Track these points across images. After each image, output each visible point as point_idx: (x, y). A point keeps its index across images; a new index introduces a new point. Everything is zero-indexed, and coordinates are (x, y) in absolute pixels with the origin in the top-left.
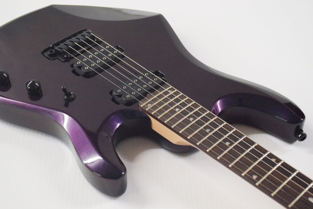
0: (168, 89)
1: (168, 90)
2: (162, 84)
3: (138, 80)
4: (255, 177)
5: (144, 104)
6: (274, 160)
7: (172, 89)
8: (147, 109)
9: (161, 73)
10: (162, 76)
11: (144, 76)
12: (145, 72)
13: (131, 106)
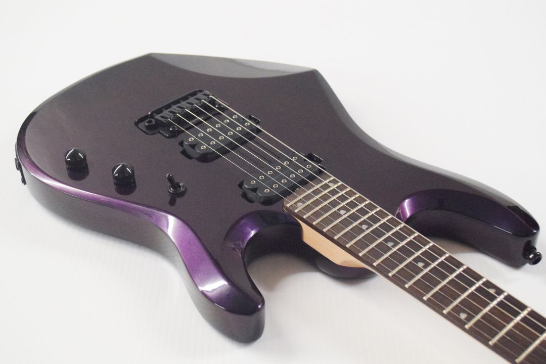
1: (329, 182)
2: (320, 173)
3: (282, 166)
4: (463, 316)
5: (292, 203)
6: (492, 291)
7: (334, 182)
8: (296, 211)
9: (317, 158)
10: (318, 161)
11: (291, 161)
12: (293, 155)
13: (272, 206)
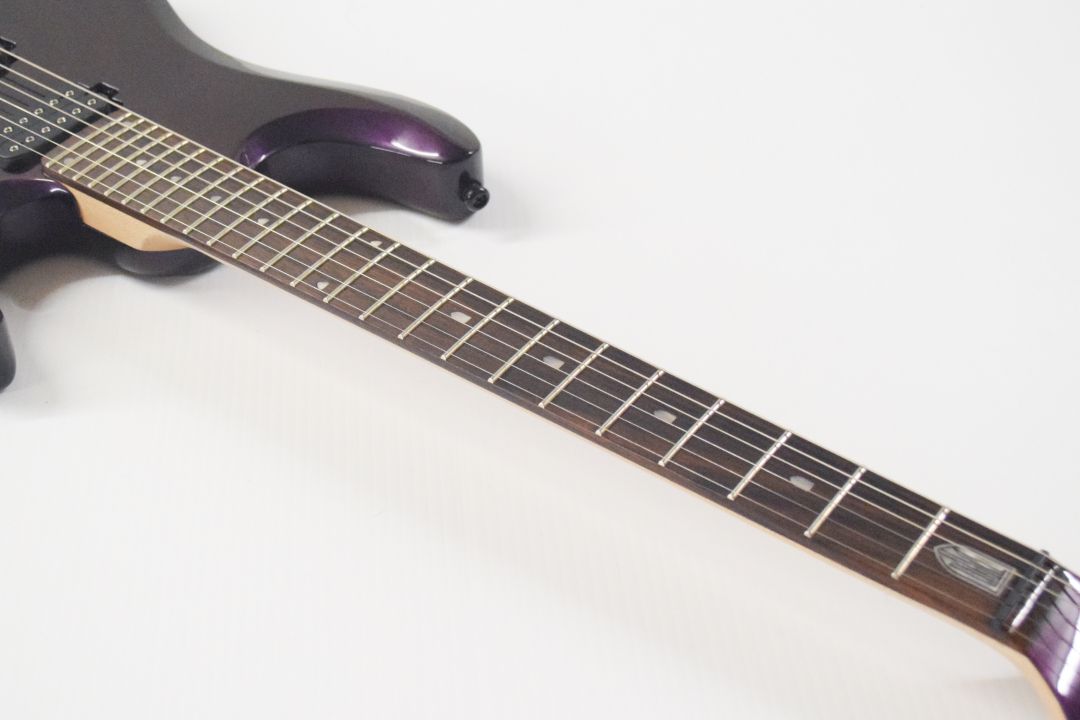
0: (122, 118)
1: (122, 121)
2: (110, 110)
3: (46, 108)
4: (322, 286)
5: (54, 161)
6: (375, 244)
7: (132, 119)
8: (60, 172)
9: (111, 89)
10: (111, 94)
11: (62, 98)
12: (66, 88)
13: (27, 173)
